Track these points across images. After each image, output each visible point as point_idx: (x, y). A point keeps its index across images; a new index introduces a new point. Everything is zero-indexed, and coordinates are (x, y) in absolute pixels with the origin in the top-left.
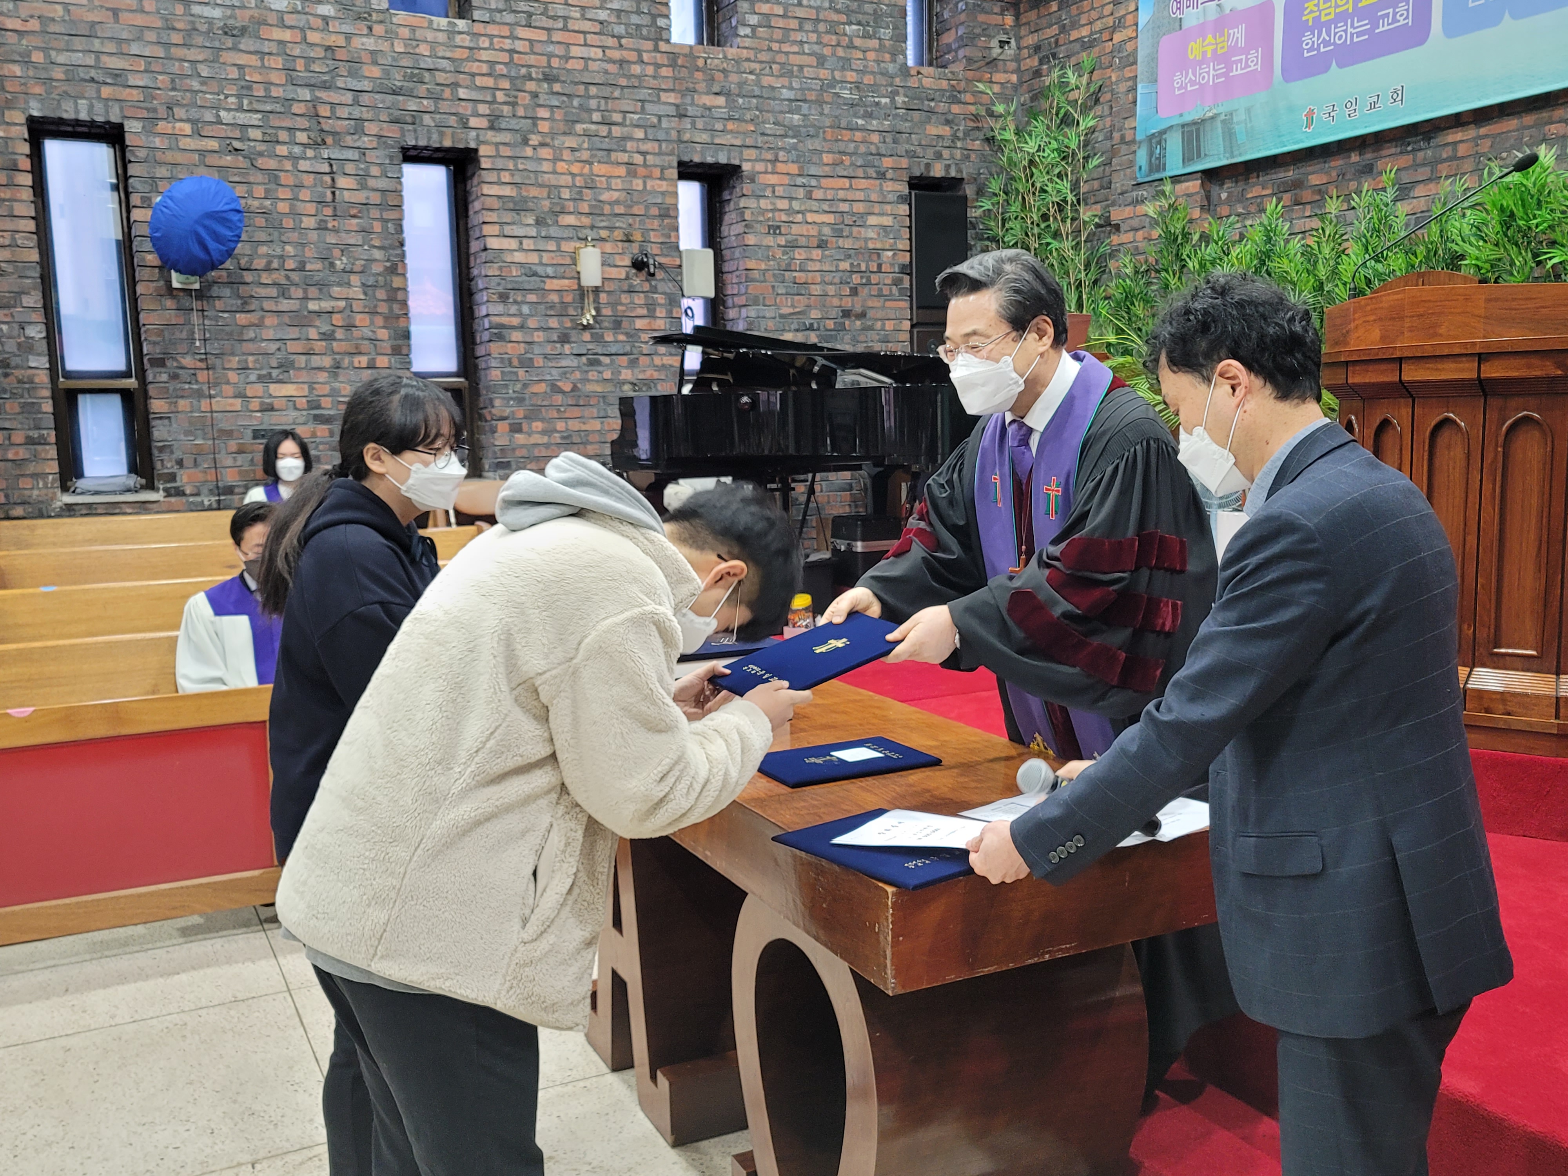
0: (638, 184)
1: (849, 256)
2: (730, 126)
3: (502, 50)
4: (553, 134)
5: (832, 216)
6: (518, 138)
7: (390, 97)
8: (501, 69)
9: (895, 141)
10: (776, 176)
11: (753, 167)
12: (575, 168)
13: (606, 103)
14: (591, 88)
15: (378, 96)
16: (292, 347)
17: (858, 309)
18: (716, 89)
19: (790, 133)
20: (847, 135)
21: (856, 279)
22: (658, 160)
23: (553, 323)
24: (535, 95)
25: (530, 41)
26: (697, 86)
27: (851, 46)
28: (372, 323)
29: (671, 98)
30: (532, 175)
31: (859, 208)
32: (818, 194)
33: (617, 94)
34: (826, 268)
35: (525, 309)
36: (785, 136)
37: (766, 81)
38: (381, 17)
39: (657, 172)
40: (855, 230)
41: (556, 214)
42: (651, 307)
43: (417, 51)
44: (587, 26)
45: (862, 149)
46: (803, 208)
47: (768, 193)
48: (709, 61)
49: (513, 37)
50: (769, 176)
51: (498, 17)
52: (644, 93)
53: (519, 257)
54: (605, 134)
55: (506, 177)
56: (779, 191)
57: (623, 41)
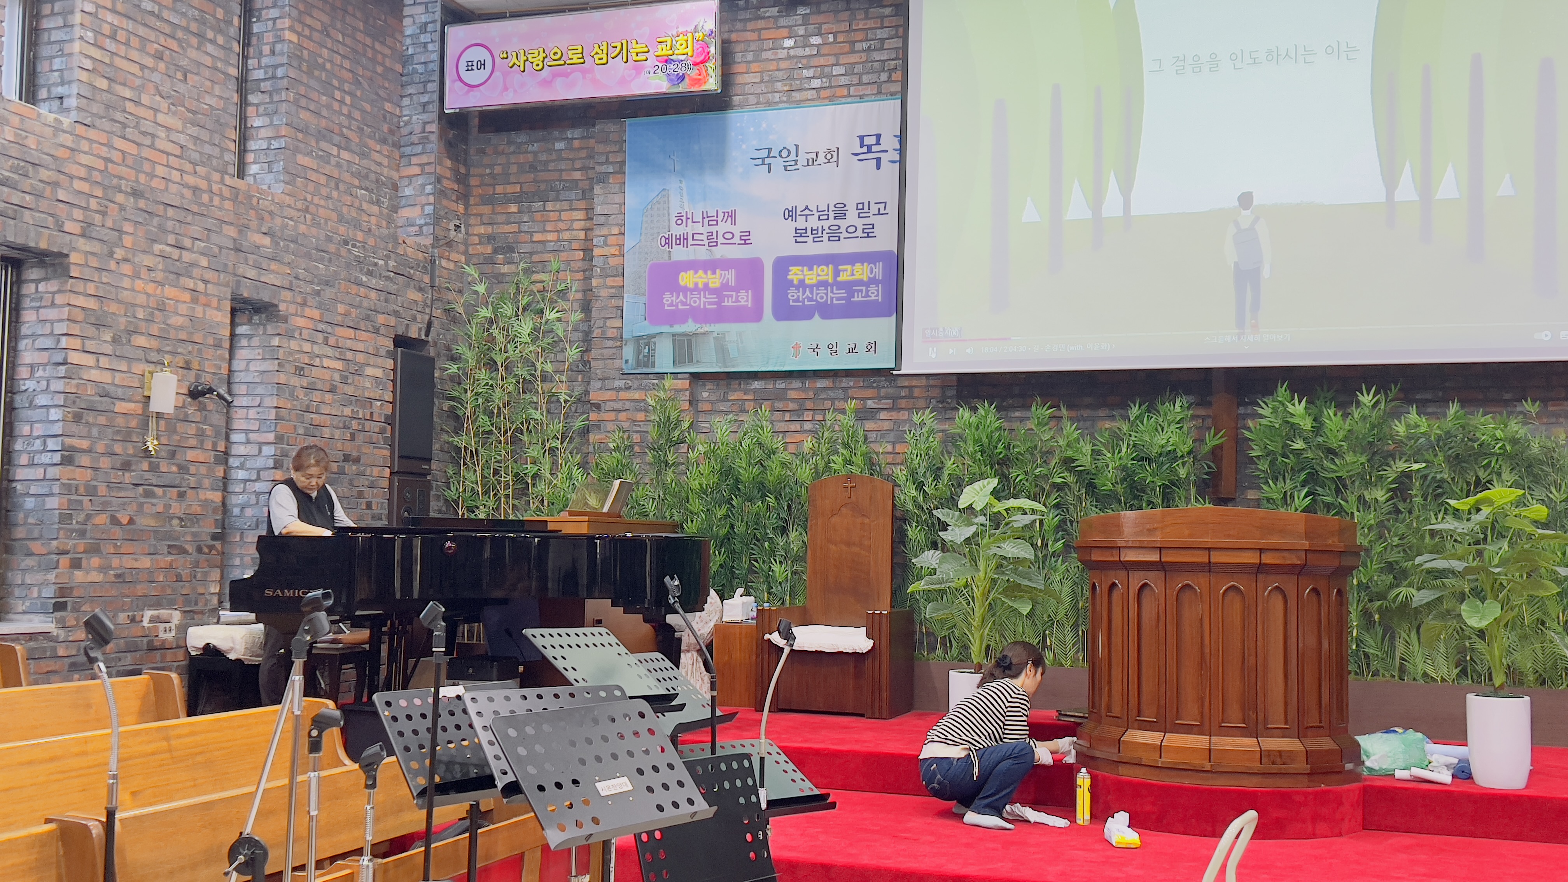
0: (199, 311)
1: (351, 403)
2: (274, 266)
3: (99, 157)
4: (134, 250)
5: (340, 362)
6: (106, 249)
8: (96, 176)
9: (386, 301)
10: (303, 319)
11: (287, 309)
12: (150, 288)
13: (180, 227)
14: (169, 209)
17: (355, 454)
18: (264, 230)
19: (316, 280)
20: (354, 289)
21: (354, 424)
23: (118, 448)
24: (122, 208)
25: (123, 152)
26: (251, 224)
27: (360, 209)
29: (231, 231)
30: (113, 290)
31: (360, 358)
32: (333, 341)
33: (189, 219)
34: (334, 412)
35: (95, 432)
36: (312, 283)
37: (302, 228)
40: (357, 377)
41: (130, 333)
42: (202, 438)
43: (26, 142)
44: (170, 147)
45: (365, 304)
46: (321, 353)
47: (297, 334)
48: (261, 201)
49: (109, 145)
50: (298, 319)
51: (98, 122)
52: (210, 223)
53: (95, 375)
54: (176, 258)
55: (91, 289)
56: (305, 334)
57: (198, 168)
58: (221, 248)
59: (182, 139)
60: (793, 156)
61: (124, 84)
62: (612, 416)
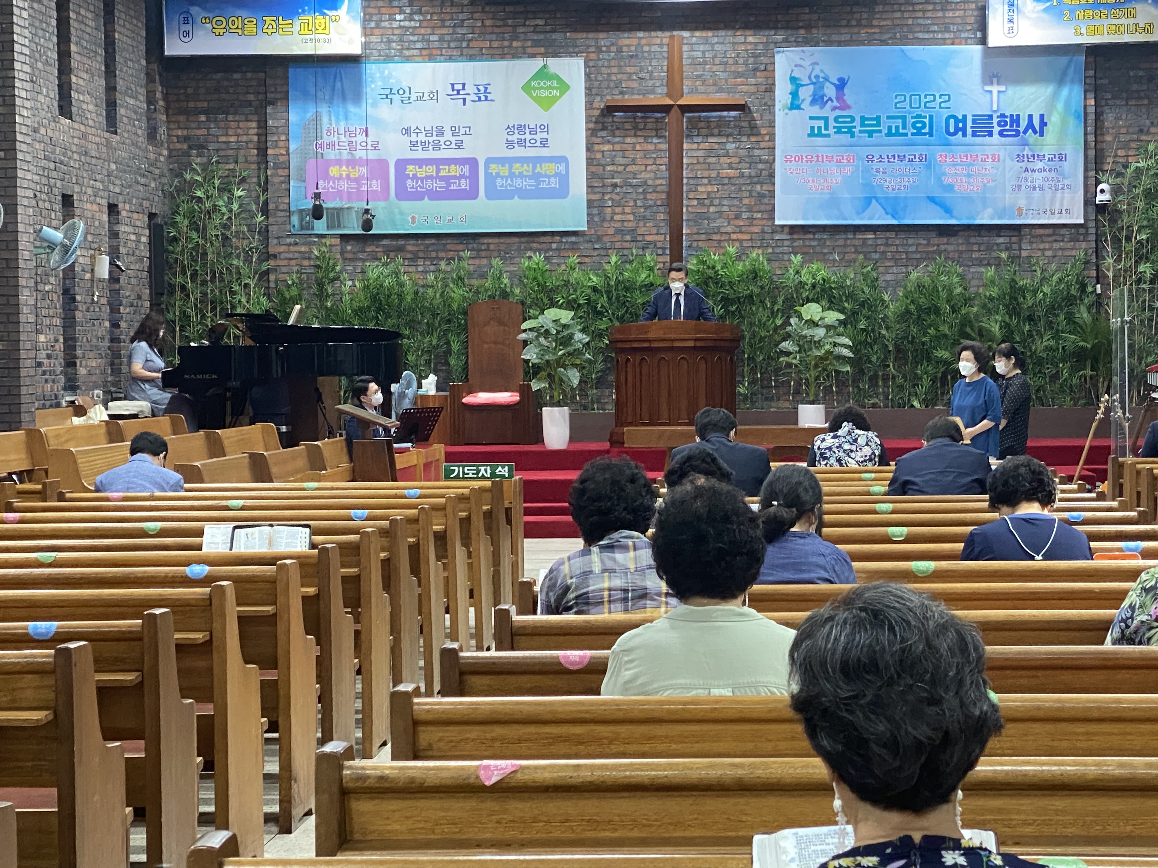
1: (138, 261)
2: (117, 181)
3: (78, 138)
5: (135, 235)
9: (146, 192)
11: (121, 206)
14: (93, 159)
17: (140, 293)
18: (114, 160)
21: (140, 274)
22: (104, 202)
26: (111, 158)
29: (106, 165)
31: (139, 231)
32: (132, 223)
34: (134, 268)
36: (126, 188)
39: (104, 209)
40: (139, 245)
45: (140, 195)
47: (123, 222)
48: (113, 143)
50: (124, 212)
58: (105, 176)
59: (94, 116)
60: (407, 94)
62: (285, 262)
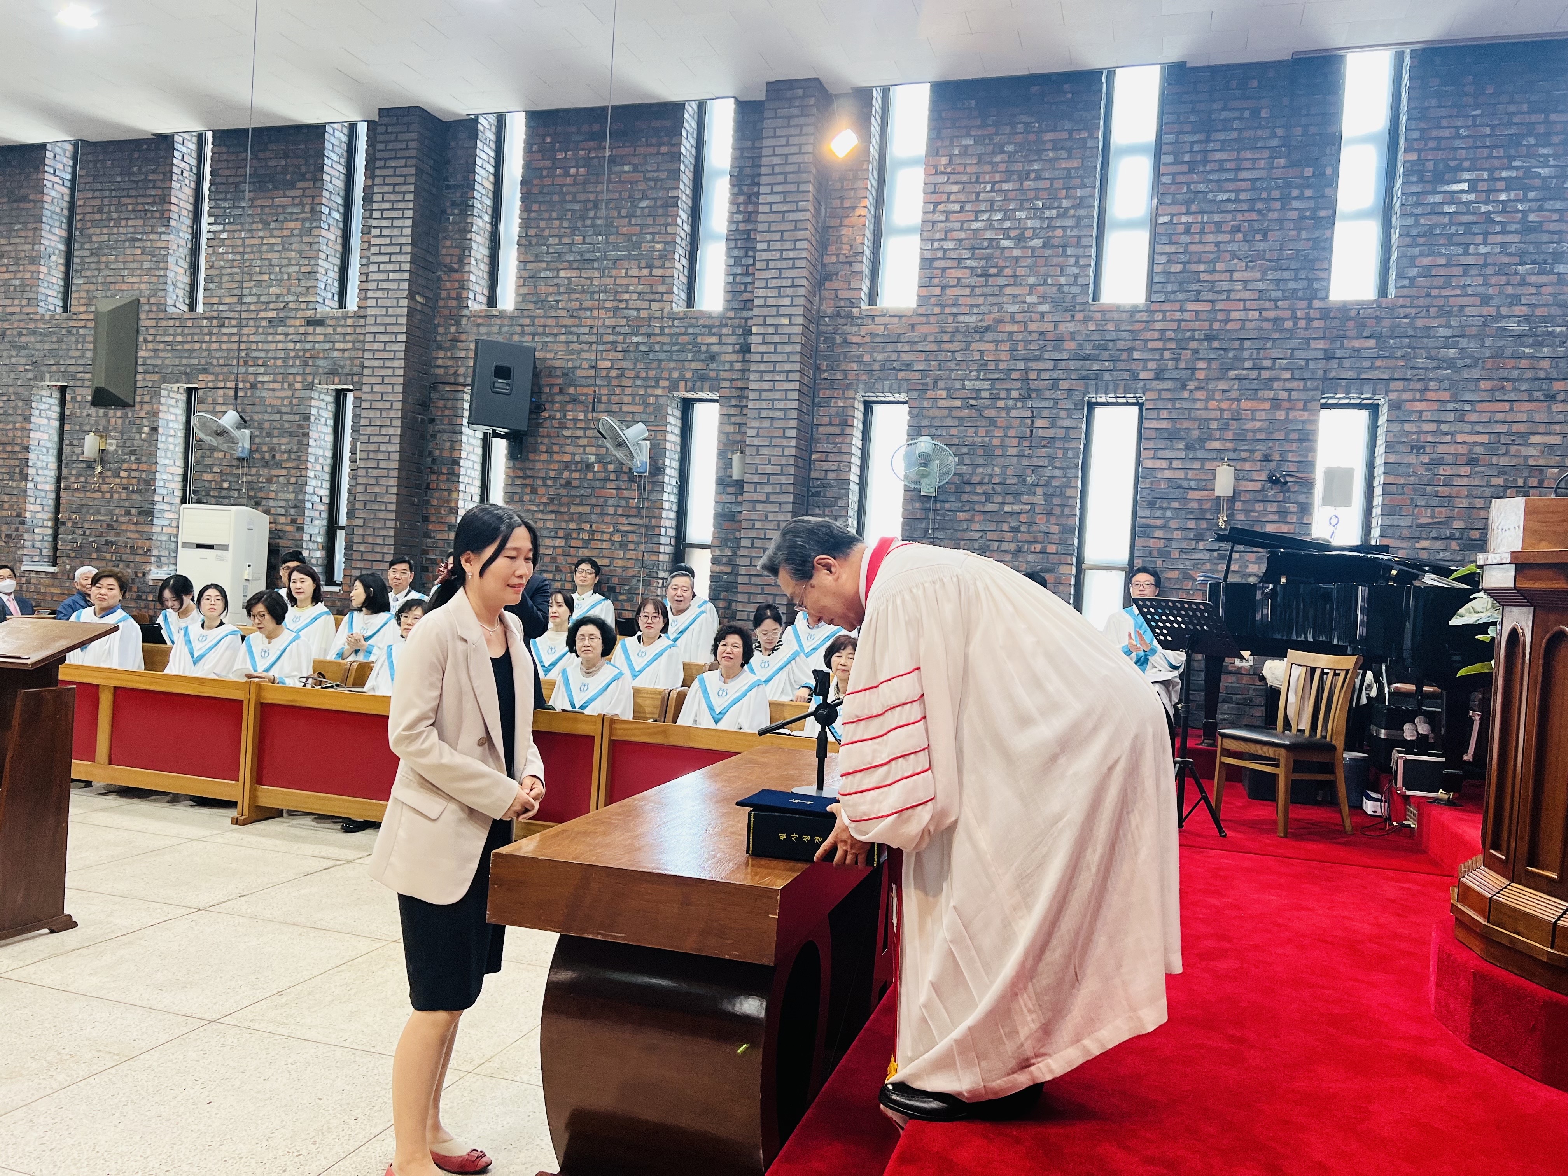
1: (1505, 473)
2: (1379, 363)
3: (1172, 320)
4: (1208, 380)
5: (1486, 436)
6: (1179, 384)
7: (1081, 362)
8: (1170, 335)
10: (1424, 403)
12: (1224, 405)
13: (1258, 353)
14: (1246, 342)
15: (1072, 362)
16: (989, 536)
18: (1367, 333)
19: (1445, 365)
20: (1512, 363)
22: (1302, 395)
23: (1191, 524)
24: (1196, 351)
25: (1197, 311)
26: (1348, 333)
27: (1523, 284)
28: (1048, 521)
29: (1321, 344)
30: (1187, 412)
31: (1522, 428)
32: (1474, 417)
33: (1269, 345)
34: (1477, 482)
35: (1169, 514)
36: (1439, 368)
37: (1420, 323)
38: (1082, 308)
39: (1300, 405)
40: (1513, 448)
41: (1202, 440)
42: (1283, 514)
44: (1247, 295)
45: (1528, 375)
46: (1452, 430)
47: (1414, 417)
48: (1362, 312)
49: (1182, 310)
50: (1417, 403)
52: (1294, 343)
53: (1168, 474)
54: (1254, 377)
55: (1164, 414)
56: (1427, 415)
57: (1279, 303)
58: (1308, 361)
59: (1261, 285)
61: (1200, 262)
